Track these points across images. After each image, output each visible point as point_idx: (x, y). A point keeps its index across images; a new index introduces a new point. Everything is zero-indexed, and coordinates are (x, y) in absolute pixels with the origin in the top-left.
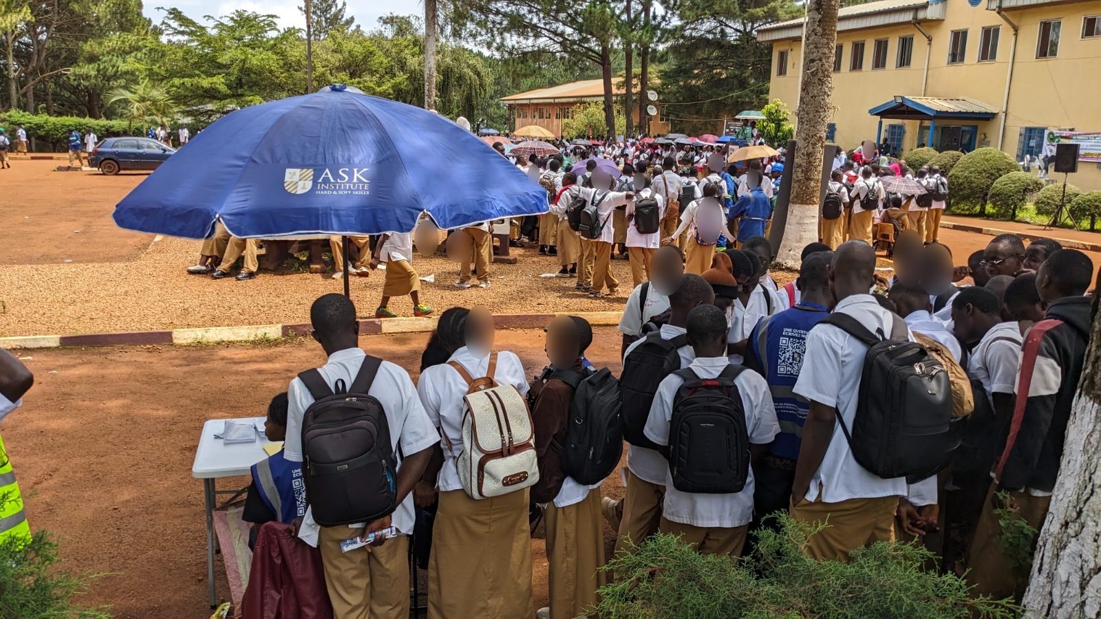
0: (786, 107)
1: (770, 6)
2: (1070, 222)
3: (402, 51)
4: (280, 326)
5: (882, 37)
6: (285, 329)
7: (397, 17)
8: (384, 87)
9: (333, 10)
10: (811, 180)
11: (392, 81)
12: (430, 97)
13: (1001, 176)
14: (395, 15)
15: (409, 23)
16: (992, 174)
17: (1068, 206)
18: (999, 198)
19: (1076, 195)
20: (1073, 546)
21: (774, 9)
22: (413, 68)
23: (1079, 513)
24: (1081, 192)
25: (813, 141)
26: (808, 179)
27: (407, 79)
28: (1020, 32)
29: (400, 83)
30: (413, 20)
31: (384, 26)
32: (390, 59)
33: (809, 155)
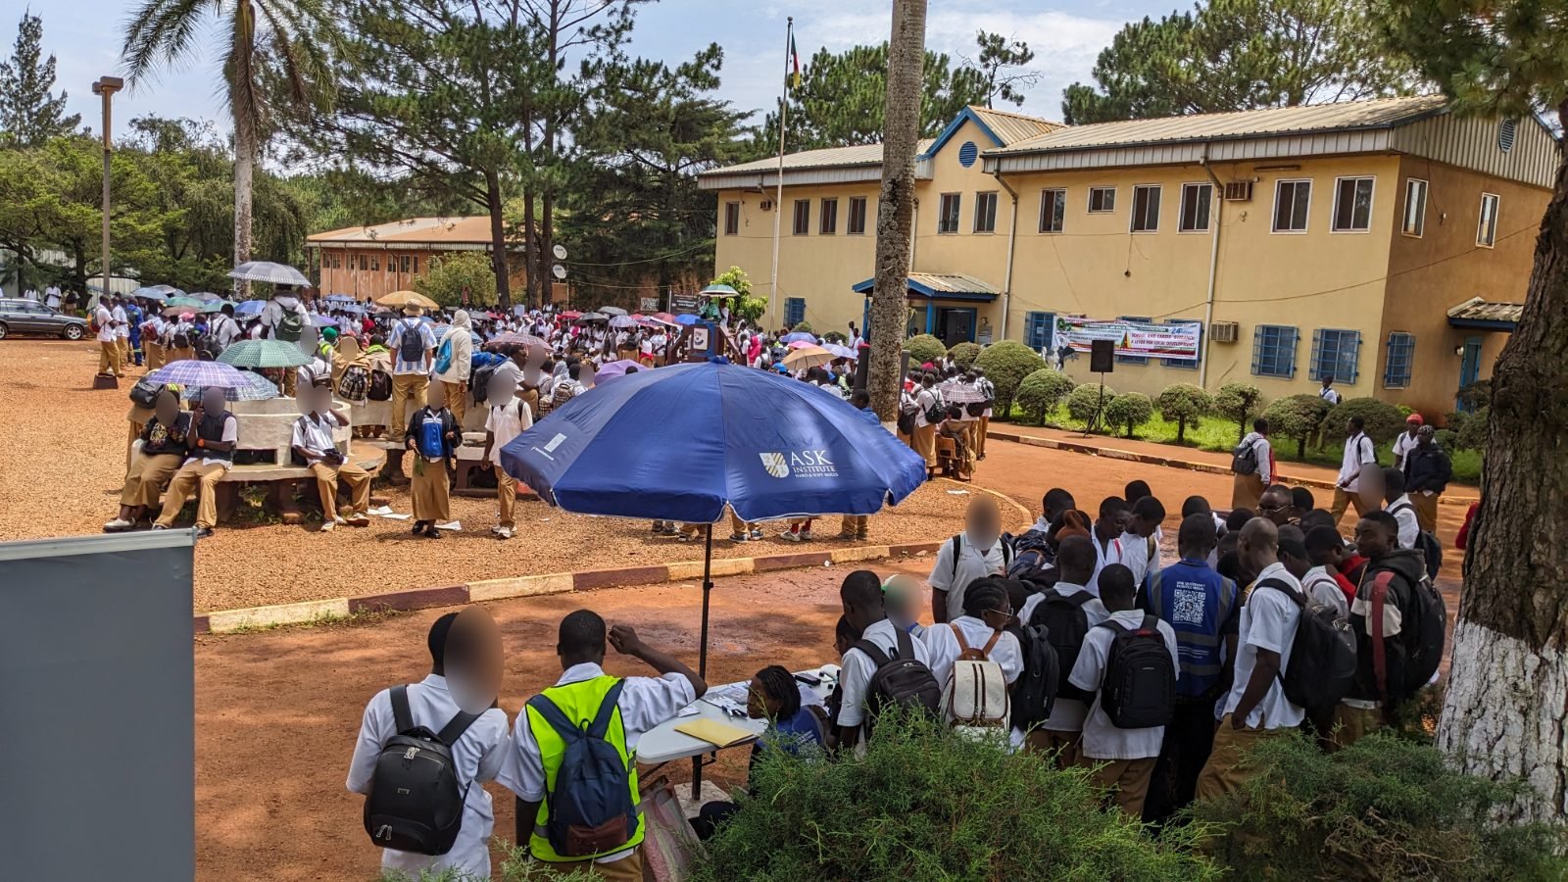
0: (747, 278)
1: (703, 141)
2: (1106, 428)
3: (176, 173)
4: (345, 600)
5: (858, 195)
6: (353, 605)
7: (160, 121)
8: (151, 226)
9: (44, 101)
10: (890, 392)
11: (161, 216)
12: (243, 246)
13: (1027, 374)
14: (157, 116)
15: (178, 130)
16: (1018, 372)
17: (1105, 409)
18: (1026, 399)
19: (1112, 398)
20: (1479, 724)
21: (709, 146)
22: (196, 198)
23: (1479, 702)
24: (1115, 394)
25: (890, 348)
26: (887, 392)
27: (186, 215)
28: (1021, 201)
29: (175, 220)
30: (184, 125)
31: (140, 133)
32: (158, 183)
33: (887, 364)
